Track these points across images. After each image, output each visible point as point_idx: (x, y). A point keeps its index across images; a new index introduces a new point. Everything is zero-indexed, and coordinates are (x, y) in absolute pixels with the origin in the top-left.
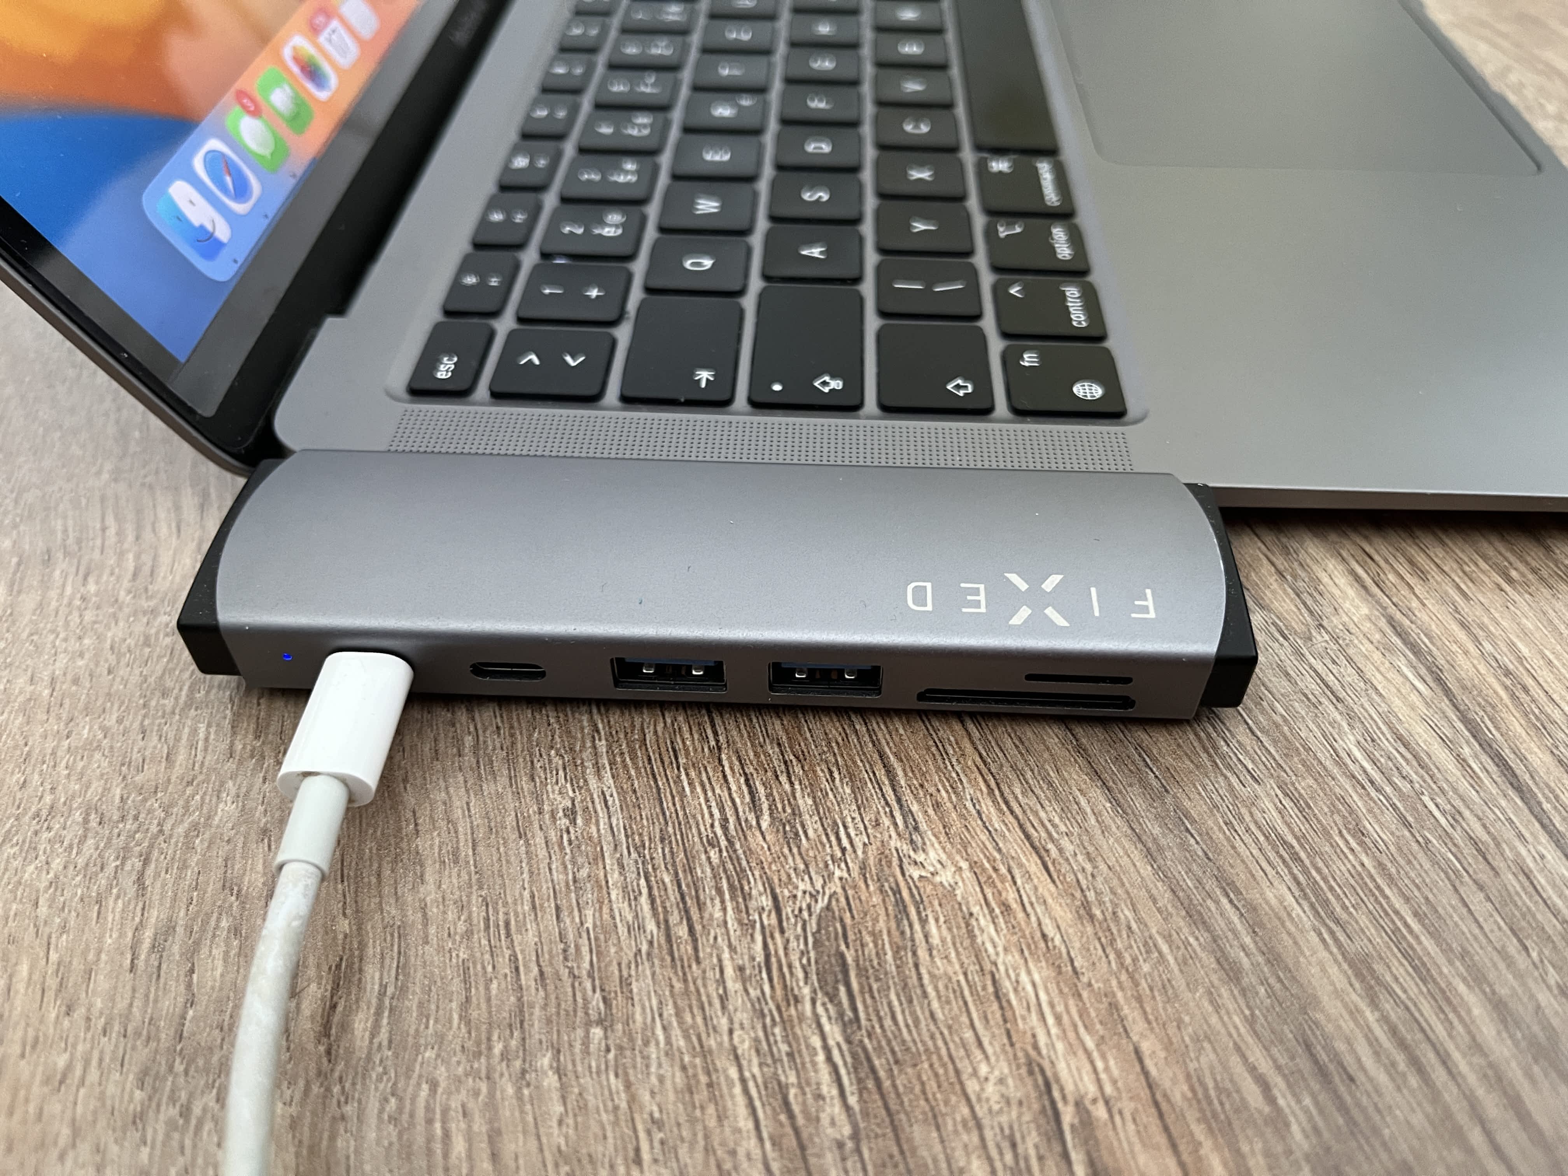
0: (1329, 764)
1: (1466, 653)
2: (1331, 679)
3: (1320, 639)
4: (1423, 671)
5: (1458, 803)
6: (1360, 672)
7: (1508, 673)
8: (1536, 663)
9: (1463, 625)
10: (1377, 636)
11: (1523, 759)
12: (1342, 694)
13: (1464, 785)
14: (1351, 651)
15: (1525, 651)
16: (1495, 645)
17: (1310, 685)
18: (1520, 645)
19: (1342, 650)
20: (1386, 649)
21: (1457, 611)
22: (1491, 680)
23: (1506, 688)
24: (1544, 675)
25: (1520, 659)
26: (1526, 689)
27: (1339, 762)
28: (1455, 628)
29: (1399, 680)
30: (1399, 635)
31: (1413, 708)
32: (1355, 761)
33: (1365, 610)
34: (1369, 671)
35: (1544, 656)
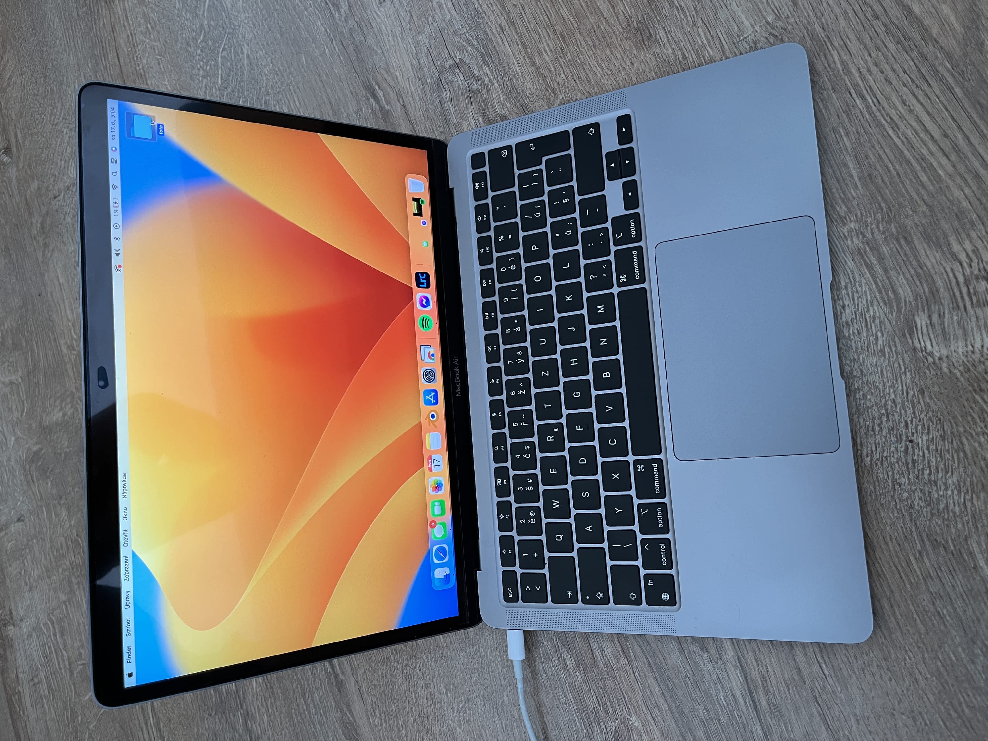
0: (716, 701)
1: (755, 669)
2: (720, 676)
3: (720, 663)
4: (743, 675)
5: (742, 714)
6: (728, 674)
7: (763, 676)
8: (771, 673)
9: (756, 660)
10: (734, 663)
11: (760, 702)
12: (722, 681)
13: (744, 709)
14: (727, 667)
15: (770, 669)
16: (762, 667)
17: (715, 677)
18: (769, 667)
19: (725, 667)
20: (735, 667)
21: (756, 655)
22: (759, 679)
23: (761, 681)
24: (772, 677)
25: (768, 672)
26: (766, 682)
27: (718, 701)
28: (754, 661)
29: (736, 677)
30: (739, 662)
31: (738, 686)
32: (721, 700)
33: (732, 654)
34: (730, 673)
35: (774, 672)
